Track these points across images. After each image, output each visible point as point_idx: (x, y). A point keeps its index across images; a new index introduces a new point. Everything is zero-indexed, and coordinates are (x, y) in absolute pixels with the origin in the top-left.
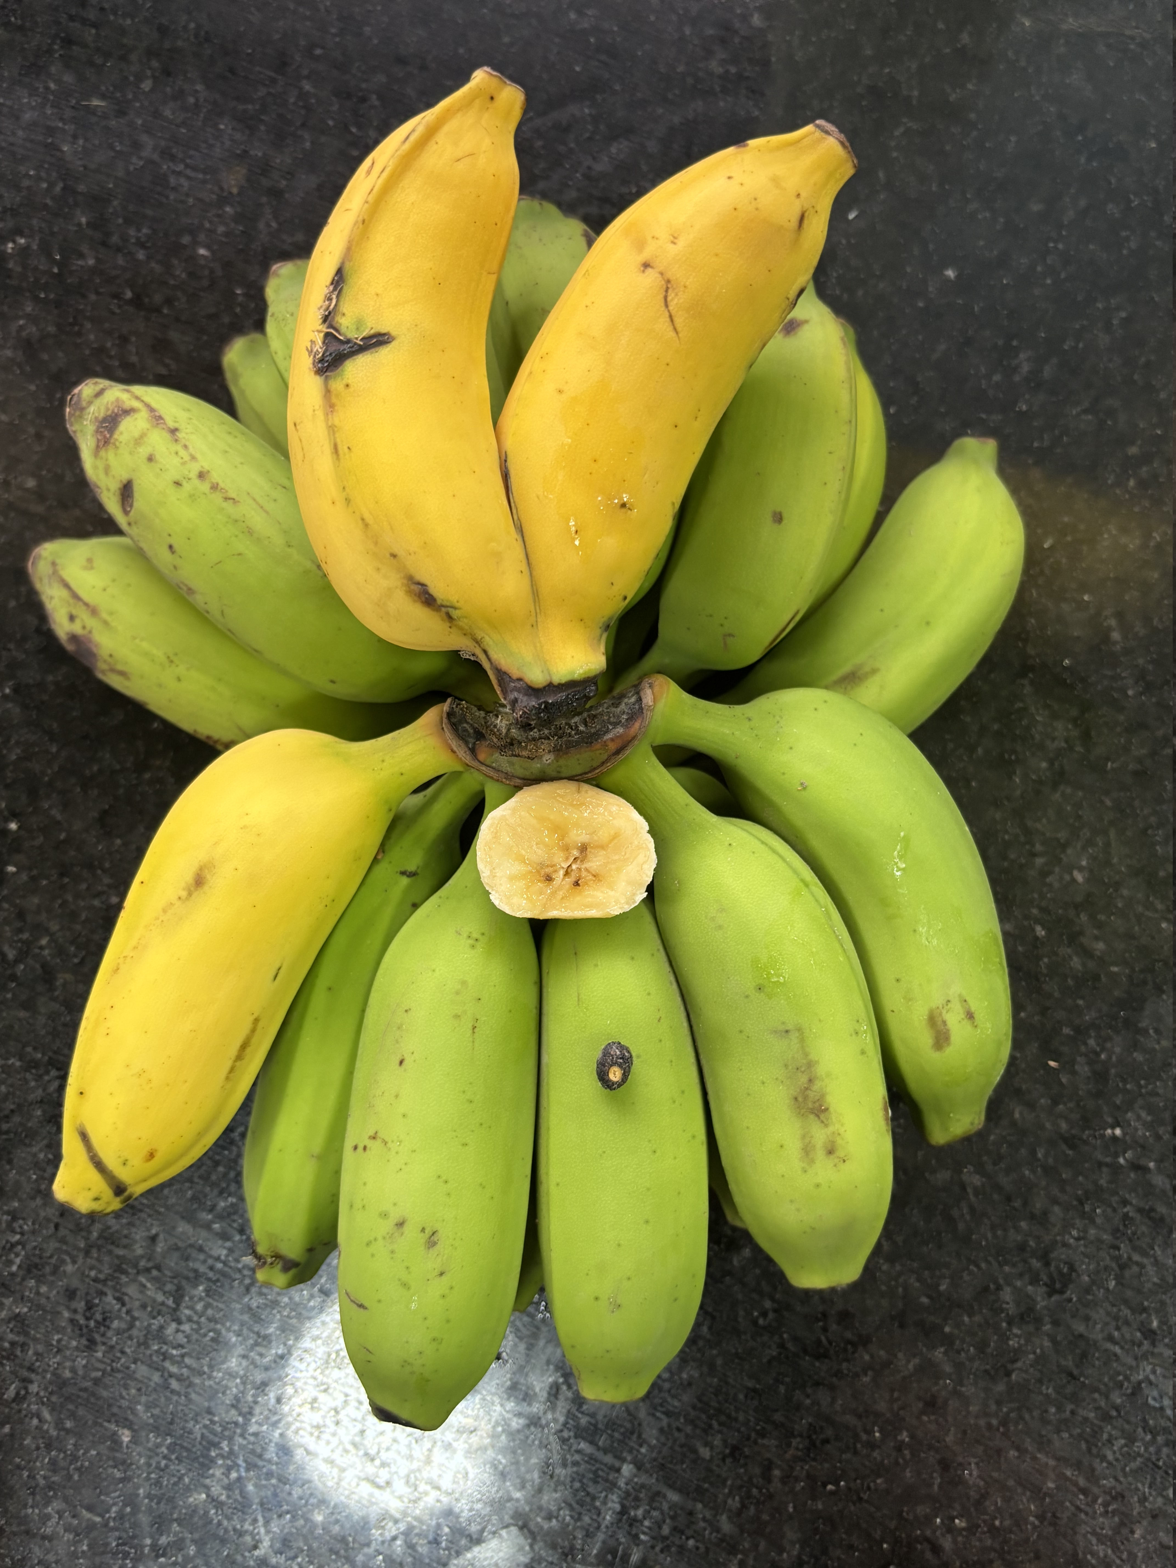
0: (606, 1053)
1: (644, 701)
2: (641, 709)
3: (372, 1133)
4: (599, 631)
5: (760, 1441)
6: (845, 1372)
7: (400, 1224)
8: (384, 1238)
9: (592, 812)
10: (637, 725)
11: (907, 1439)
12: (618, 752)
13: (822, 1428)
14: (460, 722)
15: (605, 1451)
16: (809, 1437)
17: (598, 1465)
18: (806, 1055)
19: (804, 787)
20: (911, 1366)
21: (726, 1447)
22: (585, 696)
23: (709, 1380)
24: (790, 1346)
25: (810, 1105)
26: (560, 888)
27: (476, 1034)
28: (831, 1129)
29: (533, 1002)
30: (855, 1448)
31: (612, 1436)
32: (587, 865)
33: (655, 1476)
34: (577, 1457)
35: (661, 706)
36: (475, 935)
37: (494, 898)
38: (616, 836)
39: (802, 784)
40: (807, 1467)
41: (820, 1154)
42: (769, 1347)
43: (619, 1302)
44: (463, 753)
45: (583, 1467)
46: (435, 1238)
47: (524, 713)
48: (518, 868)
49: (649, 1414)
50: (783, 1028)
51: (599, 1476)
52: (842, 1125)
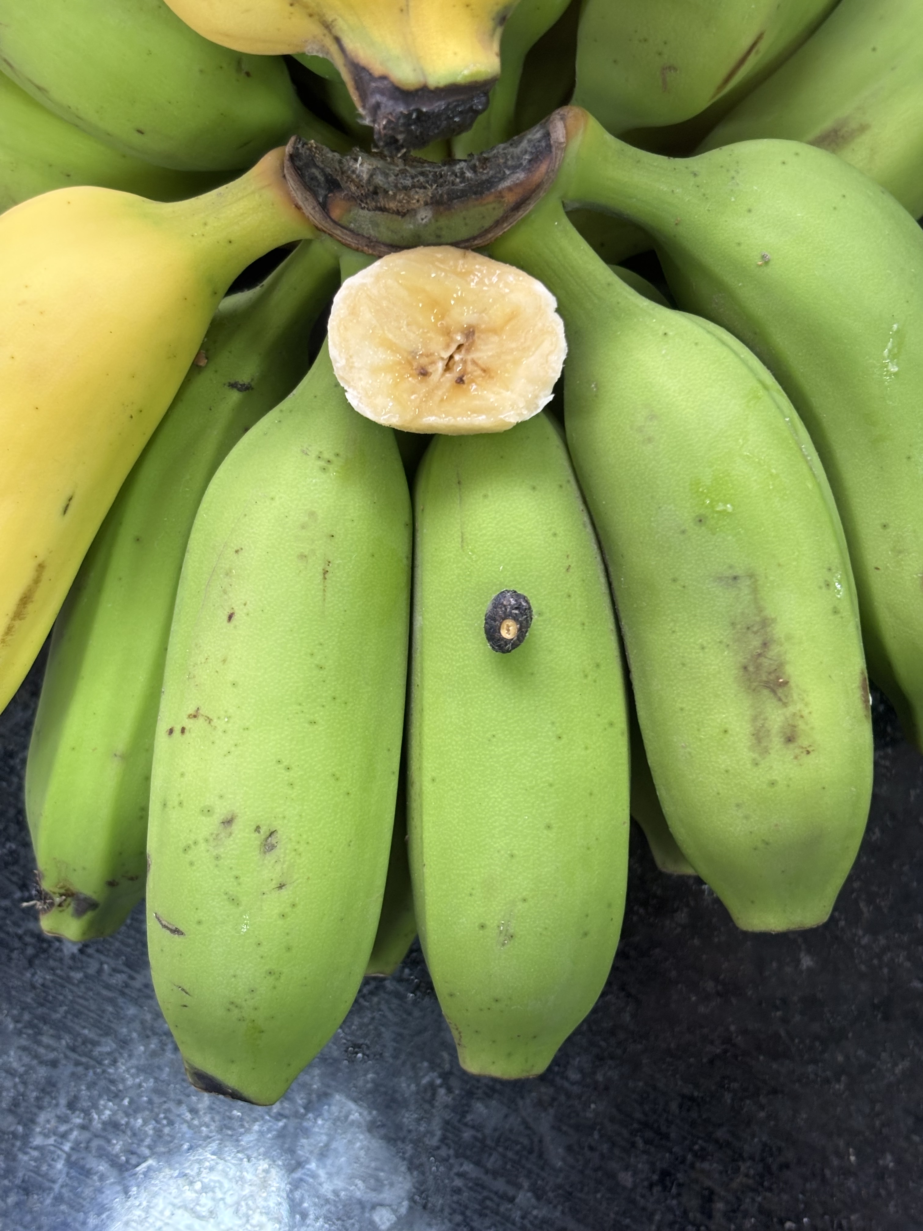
0: (497, 603)
1: (554, 136)
2: (549, 146)
3: (191, 711)
4: (490, 24)
5: (698, 1165)
6: (812, 1076)
7: (228, 822)
8: (207, 840)
9: (481, 282)
10: (543, 168)
11: (891, 1165)
12: (518, 207)
13: (780, 1149)
14: (307, 166)
15: (495, 1174)
16: (763, 1160)
17: (485, 1193)
18: (760, 610)
19: (766, 261)
20: (898, 1069)
21: (654, 1172)
22: (471, 109)
23: (631, 1084)
24: (739, 1040)
25: (764, 678)
26: (437, 387)
27: (328, 581)
28: (791, 709)
29: (403, 550)
30: (823, 1176)
31: (504, 1156)
32: (474, 355)
33: (560, 1208)
34: (458, 1182)
35: (576, 145)
36: (327, 455)
37: (352, 398)
38: (513, 316)
39: (763, 257)
40: (759, 1199)
41: (776, 742)
42: (712, 1042)
43: (511, 931)
44: (310, 208)
45: (466, 1194)
46: (272, 840)
47: (389, 122)
48: (384, 356)
49: (553, 1127)
50: (730, 573)
51: (487, 1208)
52: (806, 705)
